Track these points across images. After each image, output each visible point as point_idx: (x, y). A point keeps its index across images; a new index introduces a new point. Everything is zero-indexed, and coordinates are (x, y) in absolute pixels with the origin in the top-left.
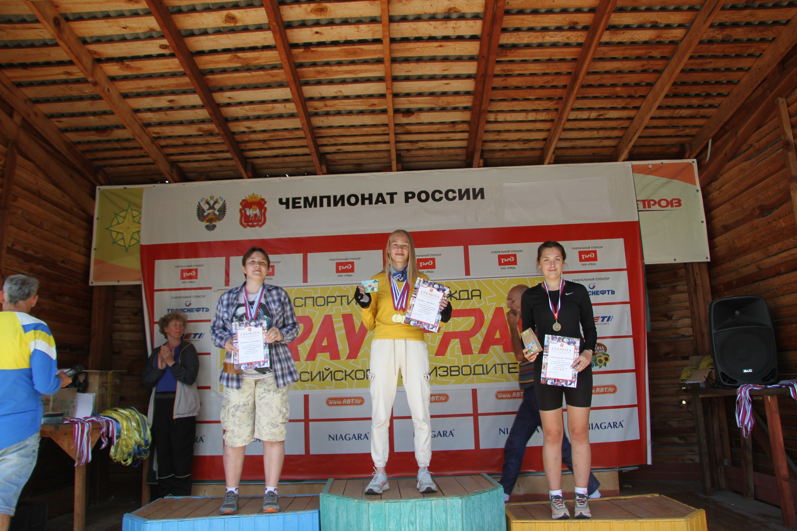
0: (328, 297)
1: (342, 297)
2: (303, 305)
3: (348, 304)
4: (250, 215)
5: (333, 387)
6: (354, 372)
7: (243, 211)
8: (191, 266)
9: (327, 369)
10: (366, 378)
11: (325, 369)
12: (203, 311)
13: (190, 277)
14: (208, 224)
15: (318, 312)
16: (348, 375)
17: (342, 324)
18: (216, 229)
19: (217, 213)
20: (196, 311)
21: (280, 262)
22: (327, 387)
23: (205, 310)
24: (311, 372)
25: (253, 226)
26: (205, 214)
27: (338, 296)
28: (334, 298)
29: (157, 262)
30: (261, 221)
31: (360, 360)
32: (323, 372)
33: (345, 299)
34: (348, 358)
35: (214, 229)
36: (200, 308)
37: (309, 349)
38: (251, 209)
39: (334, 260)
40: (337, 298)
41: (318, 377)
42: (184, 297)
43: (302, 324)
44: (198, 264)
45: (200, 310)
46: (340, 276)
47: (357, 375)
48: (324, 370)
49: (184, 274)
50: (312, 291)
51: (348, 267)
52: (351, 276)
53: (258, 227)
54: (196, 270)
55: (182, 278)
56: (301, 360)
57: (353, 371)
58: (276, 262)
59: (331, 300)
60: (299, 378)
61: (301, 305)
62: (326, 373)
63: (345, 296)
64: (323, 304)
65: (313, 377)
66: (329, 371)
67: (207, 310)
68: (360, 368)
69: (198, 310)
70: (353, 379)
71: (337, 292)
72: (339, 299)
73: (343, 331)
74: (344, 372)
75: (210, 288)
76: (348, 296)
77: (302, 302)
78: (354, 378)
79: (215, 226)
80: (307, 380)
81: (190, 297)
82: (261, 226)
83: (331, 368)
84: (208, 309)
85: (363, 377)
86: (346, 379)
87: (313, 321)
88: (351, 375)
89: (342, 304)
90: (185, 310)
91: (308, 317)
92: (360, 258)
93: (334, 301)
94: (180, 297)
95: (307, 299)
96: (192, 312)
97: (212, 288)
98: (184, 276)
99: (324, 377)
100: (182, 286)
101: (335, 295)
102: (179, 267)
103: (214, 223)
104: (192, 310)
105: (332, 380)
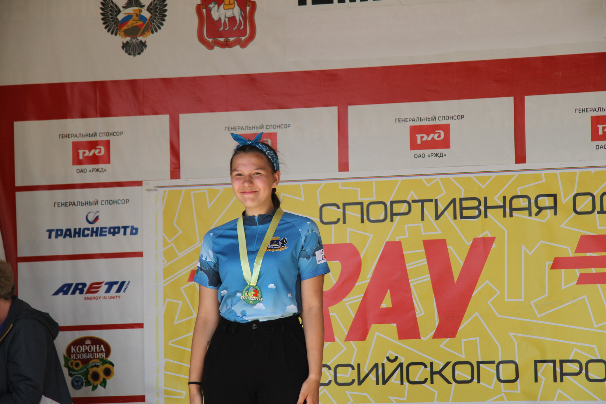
0: (392, 203)
1: (422, 202)
2: (339, 220)
3: (437, 217)
4: (220, 19)
5: (405, 399)
6: (450, 366)
7: (204, 11)
8: (95, 135)
9: (392, 358)
10: (475, 380)
11: (388, 358)
12: (125, 234)
13: (94, 160)
14: (128, 39)
15: (372, 236)
16: (436, 373)
17: (424, 262)
18: (146, 51)
19: (147, 15)
20: (110, 233)
21: (289, 126)
22: (392, 398)
23: (128, 230)
24: (359, 365)
25: (226, 45)
26: (120, 17)
27: (414, 201)
28: (406, 205)
29: (18, 126)
30: (244, 32)
31: (463, 341)
32: (383, 365)
33: (429, 208)
34: (436, 336)
35: (142, 51)
36: (119, 228)
37: (353, 316)
38: (222, 6)
39: (405, 120)
40: (413, 205)
41: (372, 376)
42: (82, 204)
43: (338, 262)
44: (111, 131)
45: (118, 232)
46: (420, 156)
47: (457, 372)
48: (385, 361)
49: (81, 152)
50: (359, 189)
51: (436, 136)
52: (442, 155)
53: (238, 47)
54: (107, 144)
55: (77, 161)
56: (336, 338)
57: (448, 363)
58: (279, 126)
59: (397, 208)
60: (332, 378)
61: (335, 220)
62: (390, 367)
63: (431, 201)
64: (382, 217)
65: (362, 377)
66: (396, 364)
67: (135, 231)
68: (463, 358)
69: (114, 231)
70: (449, 382)
71: (412, 192)
72: (416, 207)
73: (427, 278)
74: (428, 365)
75: (139, 183)
76: (436, 200)
77: (337, 213)
78: (450, 379)
79: (143, 45)
80: (350, 381)
81: (96, 203)
82: (244, 45)
83: (399, 357)
84: (137, 229)
85: (469, 378)
86: (432, 382)
87: (362, 256)
88: (443, 373)
89: (423, 219)
90: (86, 232)
91: (350, 245)
92: (462, 117)
93: (407, 211)
94: (74, 204)
95: (347, 207)
96: (101, 235)
97: (144, 183)
98: (81, 157)
99: (386, 377)
100: (78, 179)
101: (409, 199)
102: (68, 136)
103: (140, 38)
104: (101, 231)
105: (402, 383)
